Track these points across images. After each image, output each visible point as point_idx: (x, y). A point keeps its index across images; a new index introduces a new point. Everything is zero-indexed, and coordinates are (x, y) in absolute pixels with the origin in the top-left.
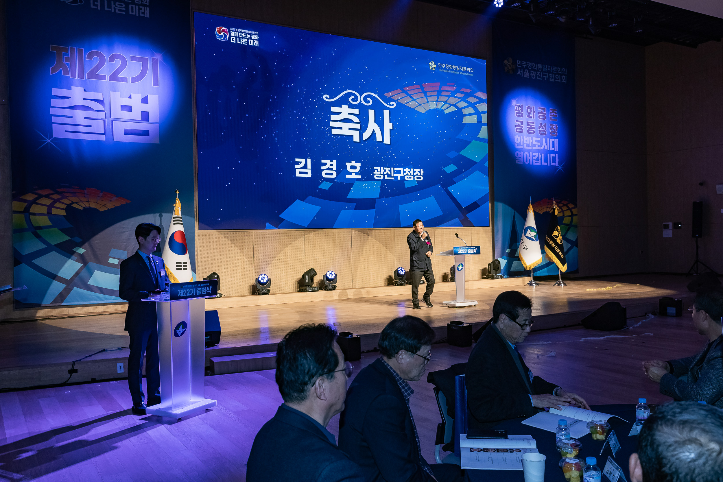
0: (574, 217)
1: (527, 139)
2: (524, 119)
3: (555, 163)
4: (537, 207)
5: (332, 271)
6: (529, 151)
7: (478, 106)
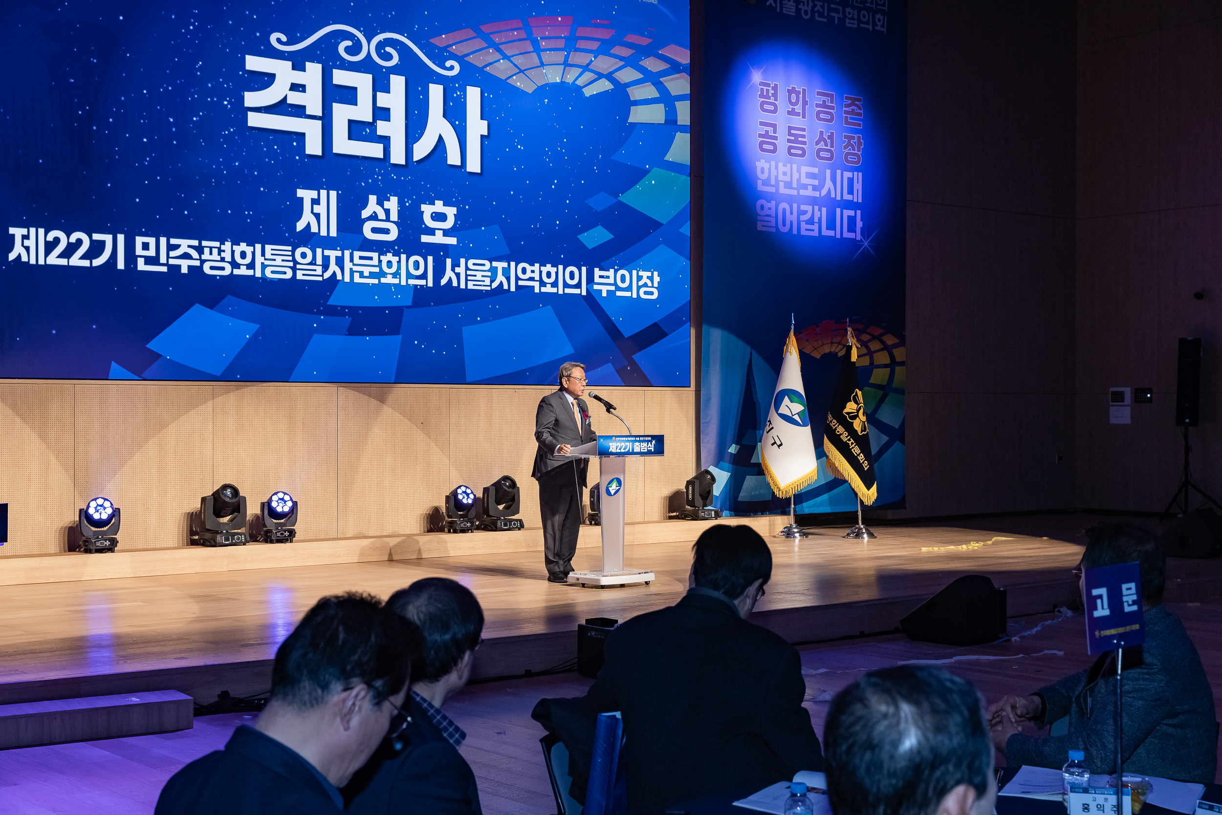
0: (898, 369)
1: (787, 169)
2: (781, 120)
3: (855, 232)
4: (807, 340)
5: (285, 494)
6: (790, 200)
7: (667, 81)
